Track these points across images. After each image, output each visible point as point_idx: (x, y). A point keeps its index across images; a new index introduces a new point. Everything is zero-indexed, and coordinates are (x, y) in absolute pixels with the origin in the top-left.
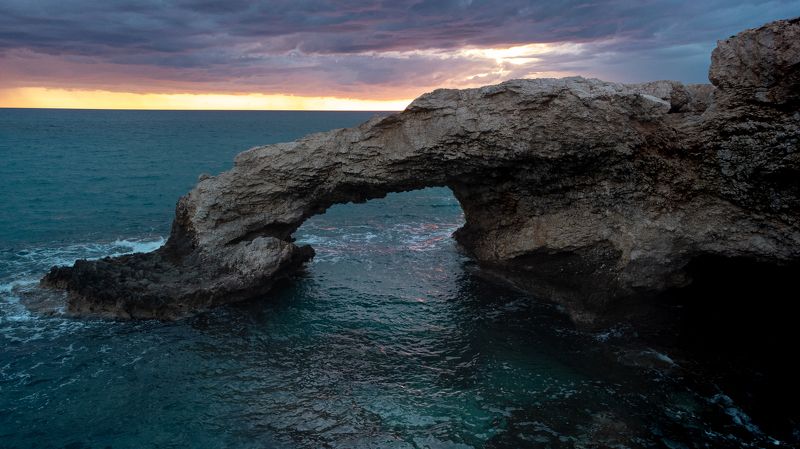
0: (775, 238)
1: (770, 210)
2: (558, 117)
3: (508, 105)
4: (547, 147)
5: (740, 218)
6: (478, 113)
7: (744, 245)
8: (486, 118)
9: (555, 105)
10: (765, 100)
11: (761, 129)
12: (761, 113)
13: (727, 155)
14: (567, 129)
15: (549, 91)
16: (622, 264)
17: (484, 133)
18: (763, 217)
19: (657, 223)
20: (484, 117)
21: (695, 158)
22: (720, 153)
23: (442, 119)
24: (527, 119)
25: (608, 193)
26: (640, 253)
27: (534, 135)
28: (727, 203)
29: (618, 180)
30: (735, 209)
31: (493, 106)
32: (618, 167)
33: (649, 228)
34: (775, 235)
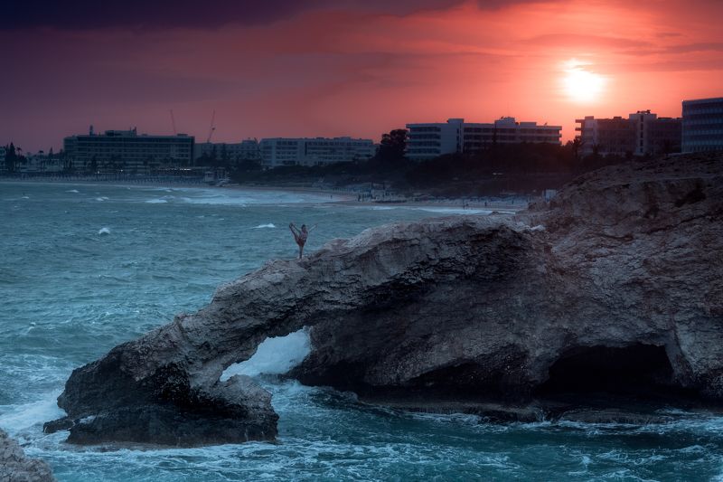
0: (625, 327)
1: (624, 308)
2: (500, 247)
3: (463, 237)
4: (486, 269)
5: (605, 315)
6: (438, 244)
7: (603, 335)
8: (445, 247)
9: (498, 237)
10: (611, 234)
11: (612, 253)
12: (609, 243)
13: (597, 271)
14: (506, 255)
15: (494, 227)
16: (529, 362)
17: (442, 260)
18: (618, 313)
19: (556, 325)
20: (443, 247)
21: (572, 274)
22: (592, 270)
23: (409, 249)
24: (477, 248)
25: (520, 305)
26: (542, 350)
27: (480, 260)
28: (596, 305)
29: (530, 294)
30: (600, 308)
31: (451, 238)
32: (535, 282)
33: (549, 329)
34: (625, 324)
